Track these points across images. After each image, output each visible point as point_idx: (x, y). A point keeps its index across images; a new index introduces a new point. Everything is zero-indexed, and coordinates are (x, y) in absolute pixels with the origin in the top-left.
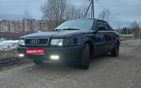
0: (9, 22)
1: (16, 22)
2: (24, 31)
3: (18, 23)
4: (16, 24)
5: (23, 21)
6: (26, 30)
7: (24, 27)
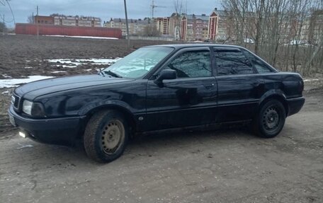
0: (184, 18)
1: (198, 18)
2: (212, 39)
3: (203, 21)
4: (197, 22)
5: (214, 14)
6: (218, 37)
7: (212, 30)
